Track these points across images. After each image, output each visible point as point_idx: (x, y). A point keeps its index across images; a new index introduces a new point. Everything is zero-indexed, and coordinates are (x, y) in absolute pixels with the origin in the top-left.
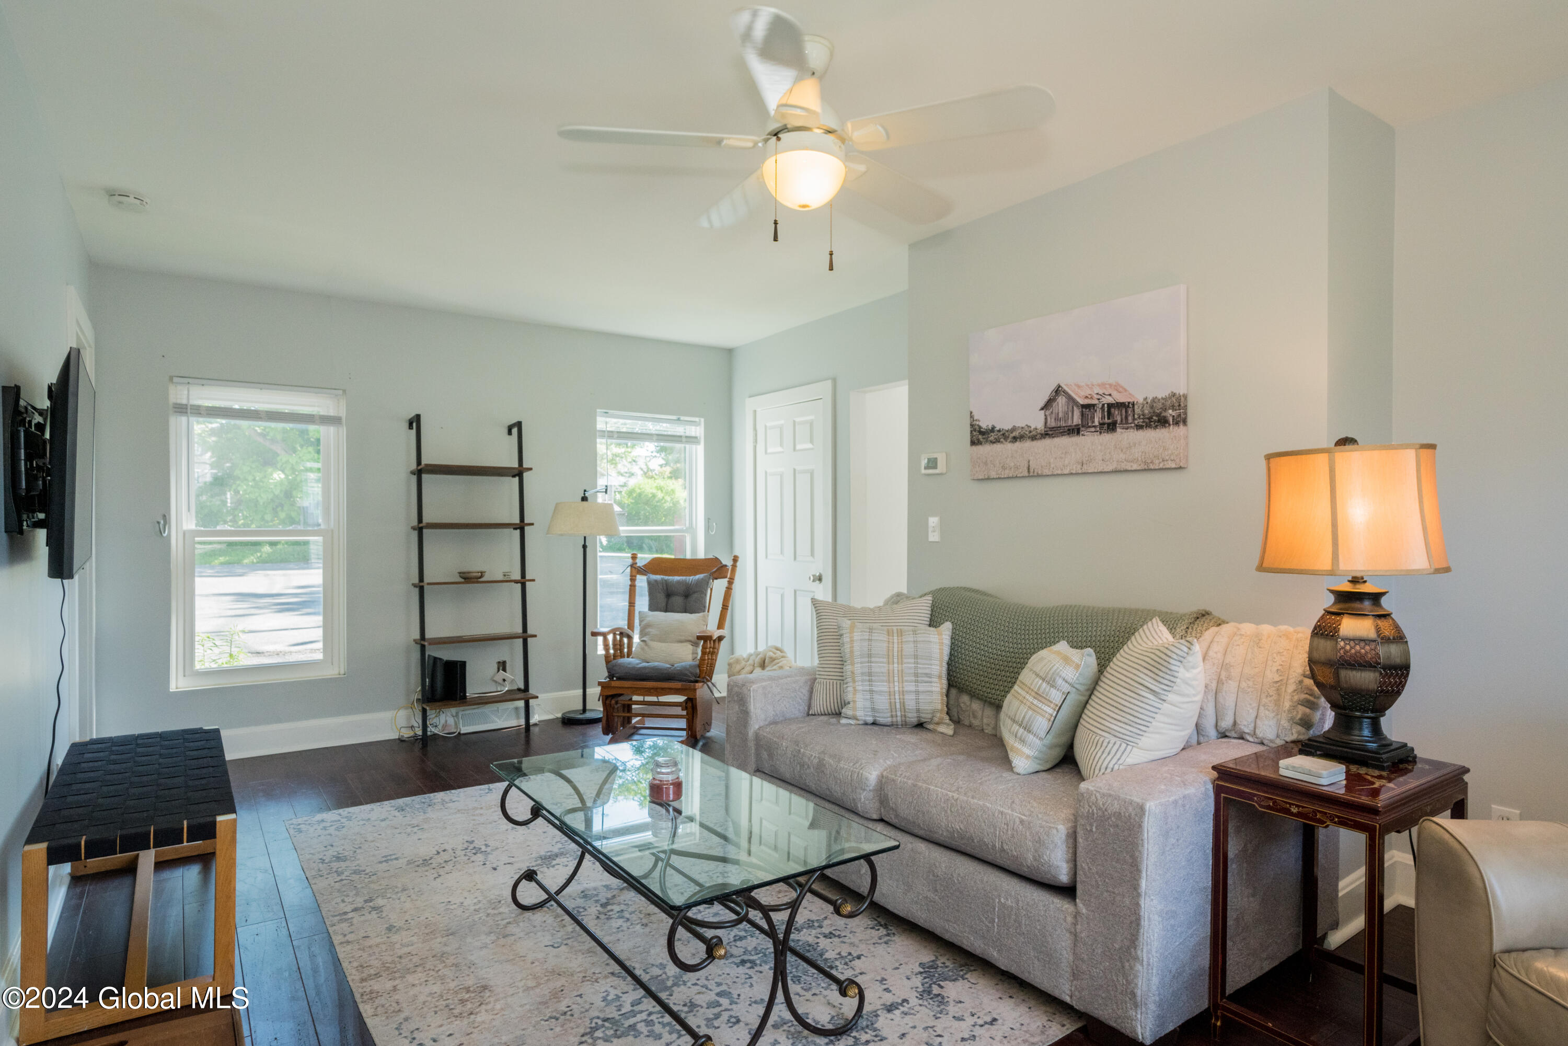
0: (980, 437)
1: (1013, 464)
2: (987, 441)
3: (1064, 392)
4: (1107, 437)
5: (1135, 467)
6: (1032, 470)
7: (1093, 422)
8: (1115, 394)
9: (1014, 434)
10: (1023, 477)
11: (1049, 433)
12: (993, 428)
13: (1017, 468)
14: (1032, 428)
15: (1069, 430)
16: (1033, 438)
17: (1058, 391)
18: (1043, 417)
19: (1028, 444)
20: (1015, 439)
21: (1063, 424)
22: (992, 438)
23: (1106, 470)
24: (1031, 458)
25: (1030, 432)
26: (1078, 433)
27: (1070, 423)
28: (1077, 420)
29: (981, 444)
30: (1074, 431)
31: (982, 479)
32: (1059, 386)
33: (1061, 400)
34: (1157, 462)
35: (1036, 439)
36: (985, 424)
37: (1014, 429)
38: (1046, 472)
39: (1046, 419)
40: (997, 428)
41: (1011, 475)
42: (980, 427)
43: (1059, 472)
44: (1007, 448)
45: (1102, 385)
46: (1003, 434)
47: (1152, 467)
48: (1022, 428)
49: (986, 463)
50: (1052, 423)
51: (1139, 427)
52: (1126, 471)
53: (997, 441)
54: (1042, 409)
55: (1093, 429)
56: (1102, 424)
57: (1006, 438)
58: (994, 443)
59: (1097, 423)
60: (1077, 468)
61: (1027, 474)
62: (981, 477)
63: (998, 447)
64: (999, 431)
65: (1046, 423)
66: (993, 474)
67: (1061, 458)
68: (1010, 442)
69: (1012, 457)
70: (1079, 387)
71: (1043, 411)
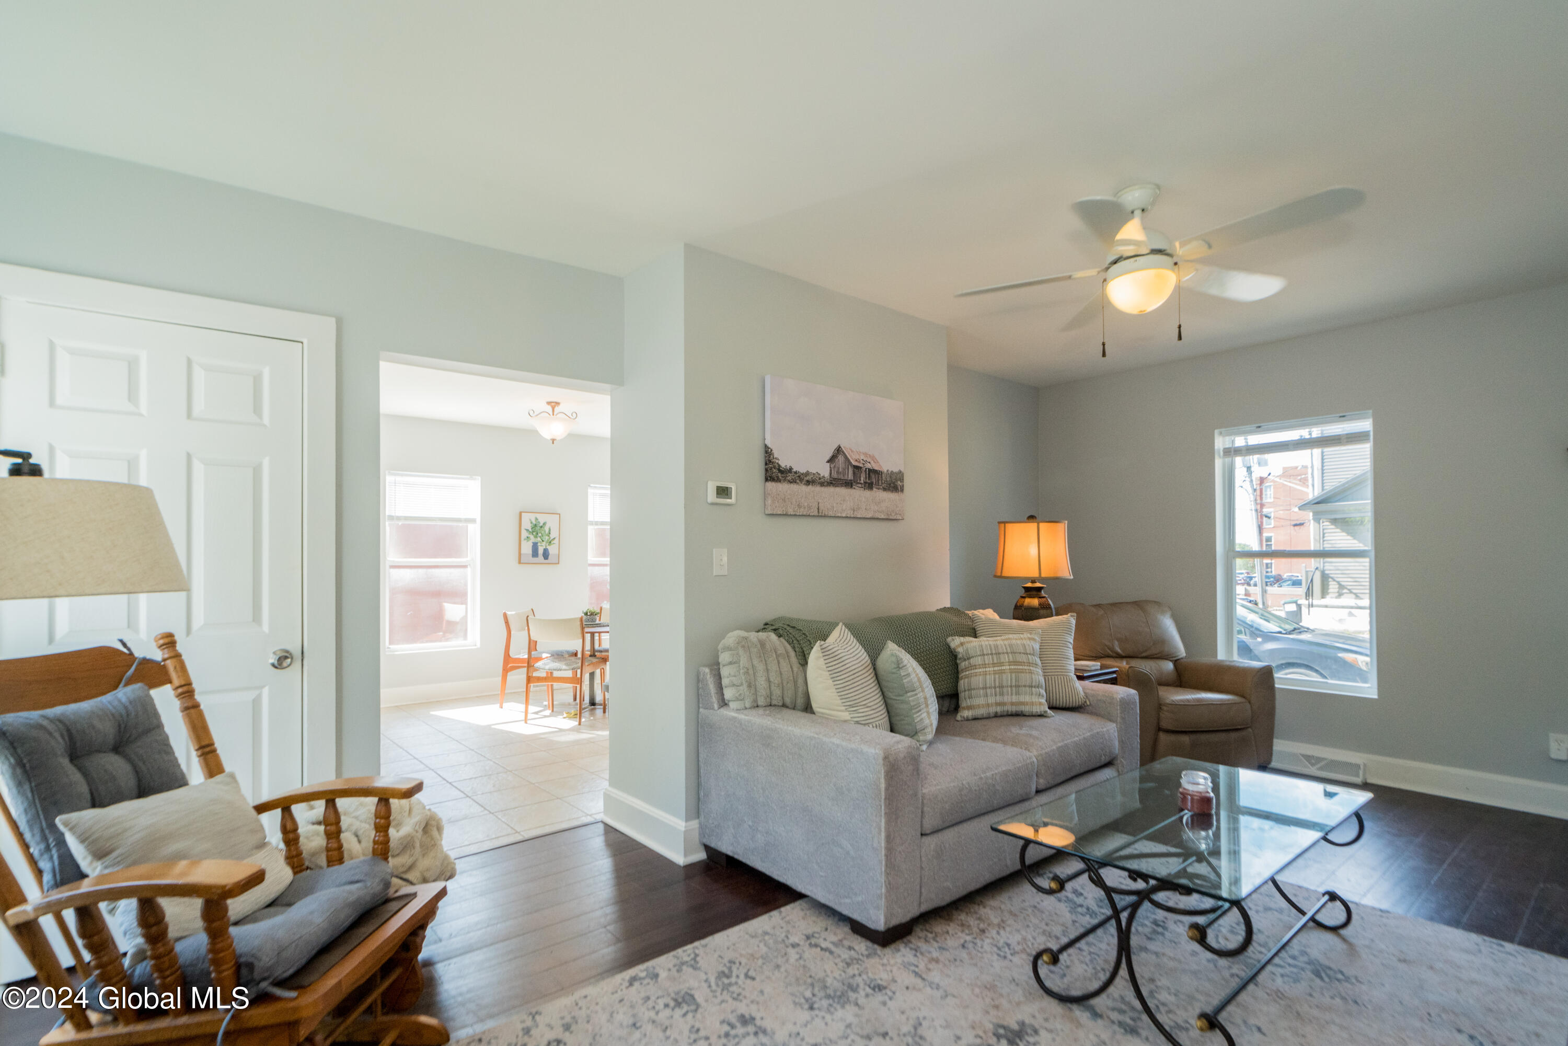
0: (779, 474)
1: (806, 504)
2: (785, 480)
3: (843, 452)
4: (868, 493)
5: (883, 517)
6: (820, 511)
7: (860, 480)
8: (872, 462)
9: (807, 478)
10: (814, 516)
11: (833, 482)
12: (791, 469)
13: (809, 507)
14: (821, 476)
15: (846, 483)
16: (822, 484)
17: (839, 450)
18: (829, 469)
19: (818, 489)
20: (808, 483)
21: (841, 477)
22: (789, 478)
23: (867, 517)
24: (820, 501)
25: (820, 479)
26: (851, 487)
27: (846, 477)
28: (851, 477)
29: (780, 481)
30: (849, 484)
31: (780, 515)
32: (840, 447)
33: (841, 458)
34: (893, 514)
35: (824, 485)
36: (784, 463)
37: (807, 474)
38: (831, 513)
39: (831, 470)
40: (794, 470)
41: (805, 513)
42: (779, 466)
43: (839, 515)
44: (801, 489)
45: (866, 454)
46: (799, 476)
47: (891, 517)
48: (814, 474)
49: (784, 500)
50: (835, 475)
51: (885, 489)
52: (878, 519)
53: (793, 482)
54: (828, 462)
55: (860, 485)
56: (865, 483)
57: (801, 480)
58: (791, 482)
59: (862, 482)
60: (850, 514)
61: (816, 513)
62: (779, 513)
63: (794, 487)
64: (796, 473)
65: (831, 474)
66: (791, 512)
67: (841, 504)
68: (804, 484)
69: (806, 497)
70: (852, 451)
71: (829, 464)
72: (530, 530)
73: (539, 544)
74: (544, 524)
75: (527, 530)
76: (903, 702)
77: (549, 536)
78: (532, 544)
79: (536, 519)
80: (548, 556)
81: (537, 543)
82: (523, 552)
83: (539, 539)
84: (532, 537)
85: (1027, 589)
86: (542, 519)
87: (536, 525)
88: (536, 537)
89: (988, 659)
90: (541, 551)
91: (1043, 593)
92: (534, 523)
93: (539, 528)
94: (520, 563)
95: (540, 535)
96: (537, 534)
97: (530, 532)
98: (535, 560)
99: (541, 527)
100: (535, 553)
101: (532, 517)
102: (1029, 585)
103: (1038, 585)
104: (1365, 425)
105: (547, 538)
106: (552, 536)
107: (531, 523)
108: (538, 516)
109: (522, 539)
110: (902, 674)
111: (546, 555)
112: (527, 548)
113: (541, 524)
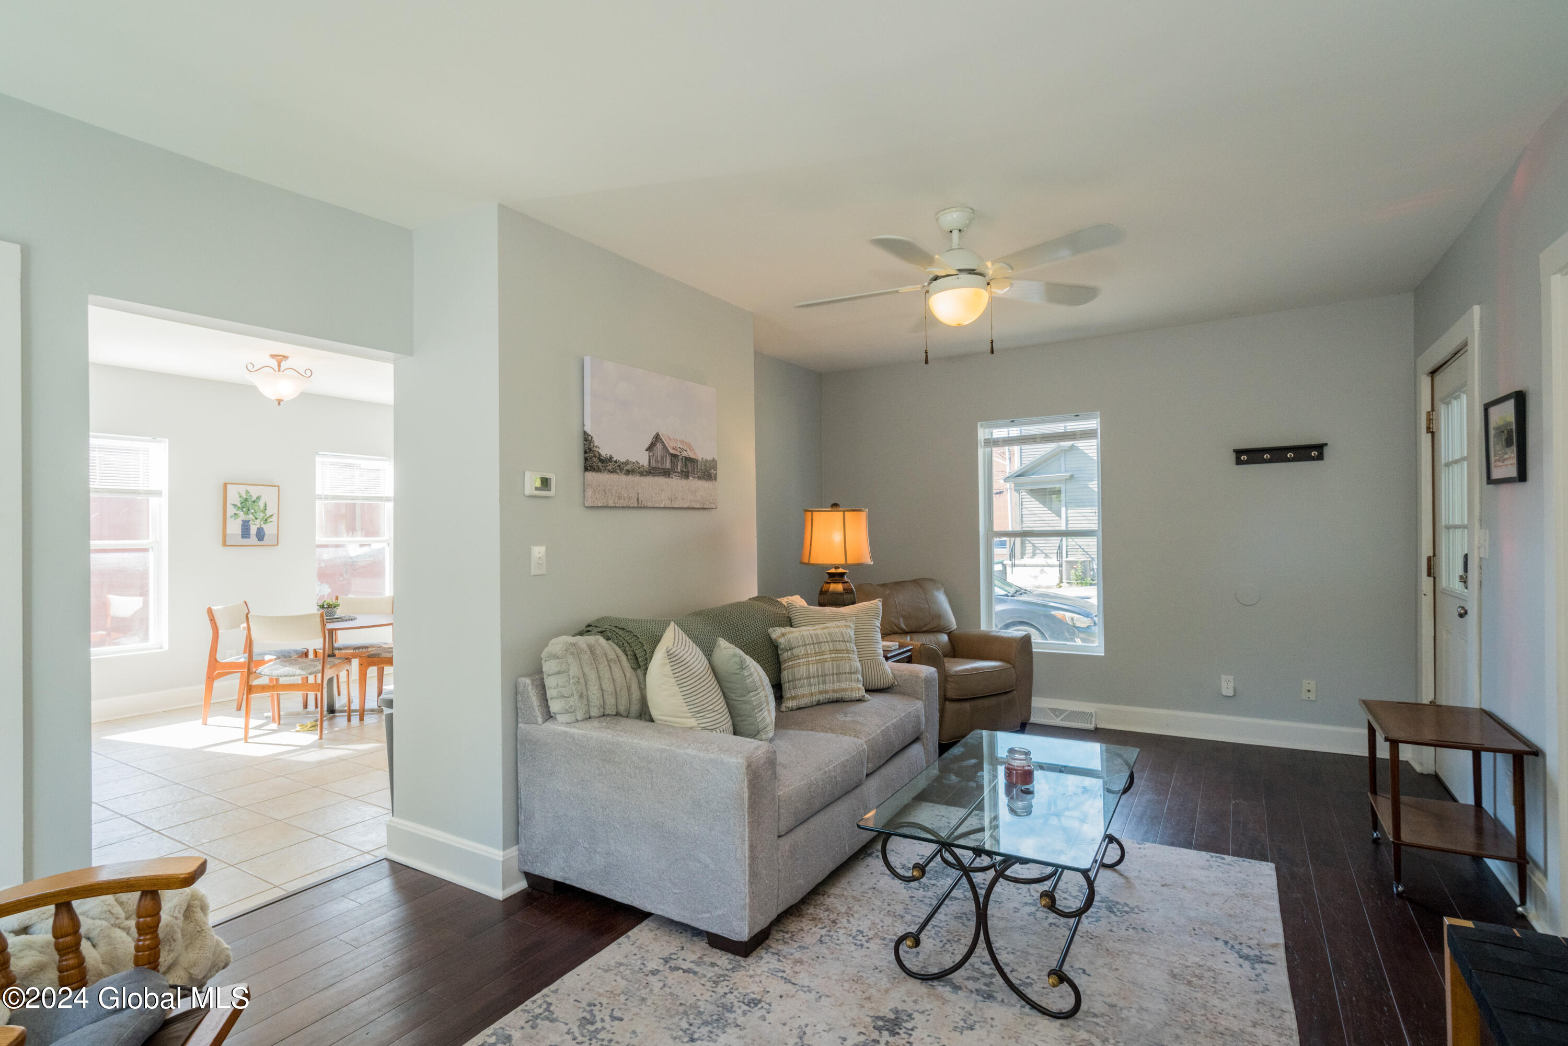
0: (600, 464)
1: (626, 495)
2: (605, 470)
3: (661, 440)
4: (684, 482)
5: (698, 506)
6: (640, 502)
7: (677, 469)
8: (688, 450)
9: (627, 468)
10: (633, 507)
11: (652, 471)
12: (611, 458)
13: (629, 499)
14: (641, 464)
15: (664, 471)
16: (641, 474)
17: (657, 438)
18: (648, 457)
19: (637, 478)
20: (628, 472)
21: (659, 466)
22: (610, 468)
23: (684, 507)
24: (639, 491)
25: (639, 468)
26: (669, 476)
27: (664, 467)
28: (668, 465)
29: (600, 471)
30: (666, 473)
31: (601, 507)
32: (658, 435)
33: (659, 446)
34: (707, 503)
35: (643, 475)
36: (604, 452)
37: (627, 463)
38: (650, 505)
39: (650, 459)
40: (614, 459)
41: (625, 505)
42: (600, 455)
43: (658, 505)
44: (621, 479)
45: (682, 442)
46: (619, 466)
47: (705, 507)
48: (634, 463)
49: (604, 491)
50: (654, 464)
51: (700, 478)
52: (694, 508)
53: (613, 471)
54: (647, 450)
55: (677, 474)
56: (682, 471)
57: (621, 470)
58: (612, 472)
59: (679, 470)
60: (668, 504)
61: (636, 505)
62: (600, 505)
63: (614, 477)
64: (616, 462)
65: (650, 462)
66: (611, 503)
67: (659, 494)
68: (625, 474)
69: (626, 488)
70: (670, 439)
71: (647, 452)
72: (239, 505)
73: (251, 522)
74: (258, 498)
75: (235, 505)
76: (745, 702)
77: (264, 513)
78: (242, 522)
79: (247, 492)
80: (264, 536)
81: (249, 521)
82: (228, 532)
83: (251, 516)
84: (241, 513)
85: (831, 575)
86: (255, 492)
87: (246, 500)
88: (247, 514)
89: (810, 649)
90: (253, 530)
91: (846, 578)
92: (245, 497)
93: (250, 503)
94: (224, 544)
95: (252, 511)
96: (249, 510)
97: (239, 508)
98: (246, 541)
99: (254, 502)
100: (245, 532)
101: (242, 490)
102: (833, 571)
103: (841, 570)
104: (1093, 424)
105: (262, 514)
106: (268, 513)
107: (240, 497)
108: (249, 488)
109: (228, 515)
110: (746, 674)
111: (260, 535)
112: (234, 528)
113: (253, 499)
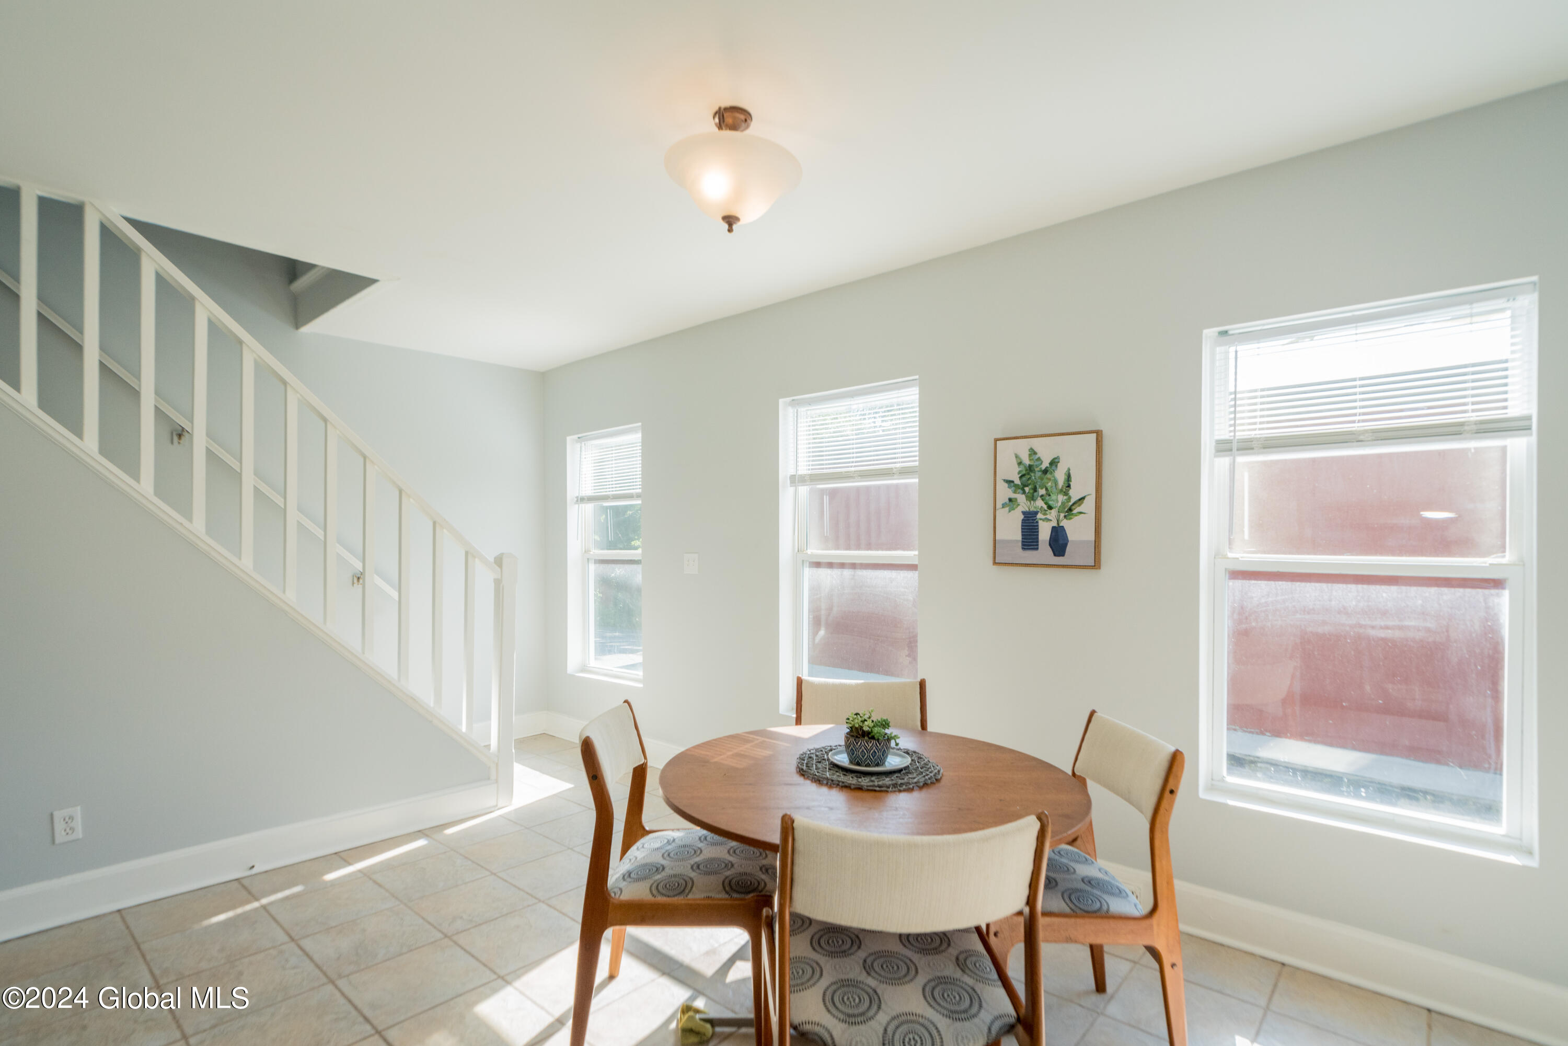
72: (1017, 482)
73: (1040, 516)
74: (1054, 463)
75: (1009, 482)
77: (1066, 494)
78: (1022, 517)
79: (1033, 452)
80: (1065, 545)
81: (1036, 513)
82: (997, 539)
83: (1040, 503)
84: (1021, 498)
86: (1046, 450)
87: (1030, 469)
88: (1032, 498)
90: (1045, 532)
92: (1027, 462)
93: (1039, 474)
94: (995, 563)
95: (1042, 492)
96: (1035, 490)
97: (1016, 486)
98: (1030, 556)
99: (1045, 472)
100: (1030, 539)
101: (1022, 448)
105: (1061, 498)
106: (1075, 494)
107: (1020, 463)
108: (1037, 444)
109: (999, 505)
111: (1059, 543)
112: (1010, 526)
113: (1043, 467)
